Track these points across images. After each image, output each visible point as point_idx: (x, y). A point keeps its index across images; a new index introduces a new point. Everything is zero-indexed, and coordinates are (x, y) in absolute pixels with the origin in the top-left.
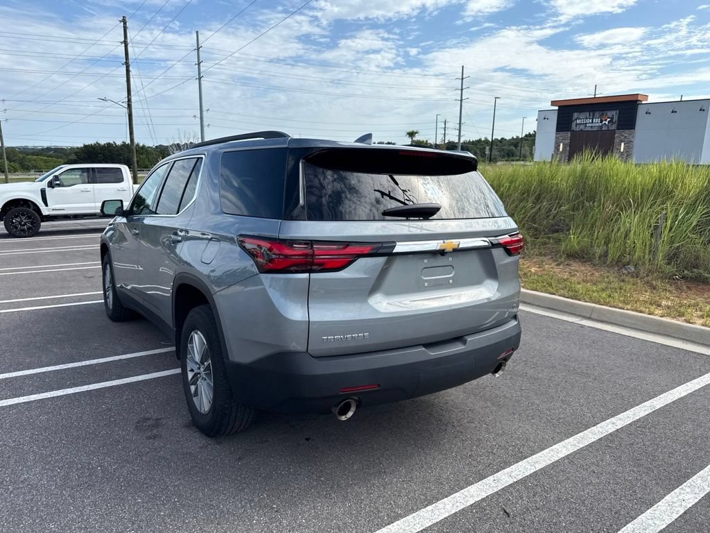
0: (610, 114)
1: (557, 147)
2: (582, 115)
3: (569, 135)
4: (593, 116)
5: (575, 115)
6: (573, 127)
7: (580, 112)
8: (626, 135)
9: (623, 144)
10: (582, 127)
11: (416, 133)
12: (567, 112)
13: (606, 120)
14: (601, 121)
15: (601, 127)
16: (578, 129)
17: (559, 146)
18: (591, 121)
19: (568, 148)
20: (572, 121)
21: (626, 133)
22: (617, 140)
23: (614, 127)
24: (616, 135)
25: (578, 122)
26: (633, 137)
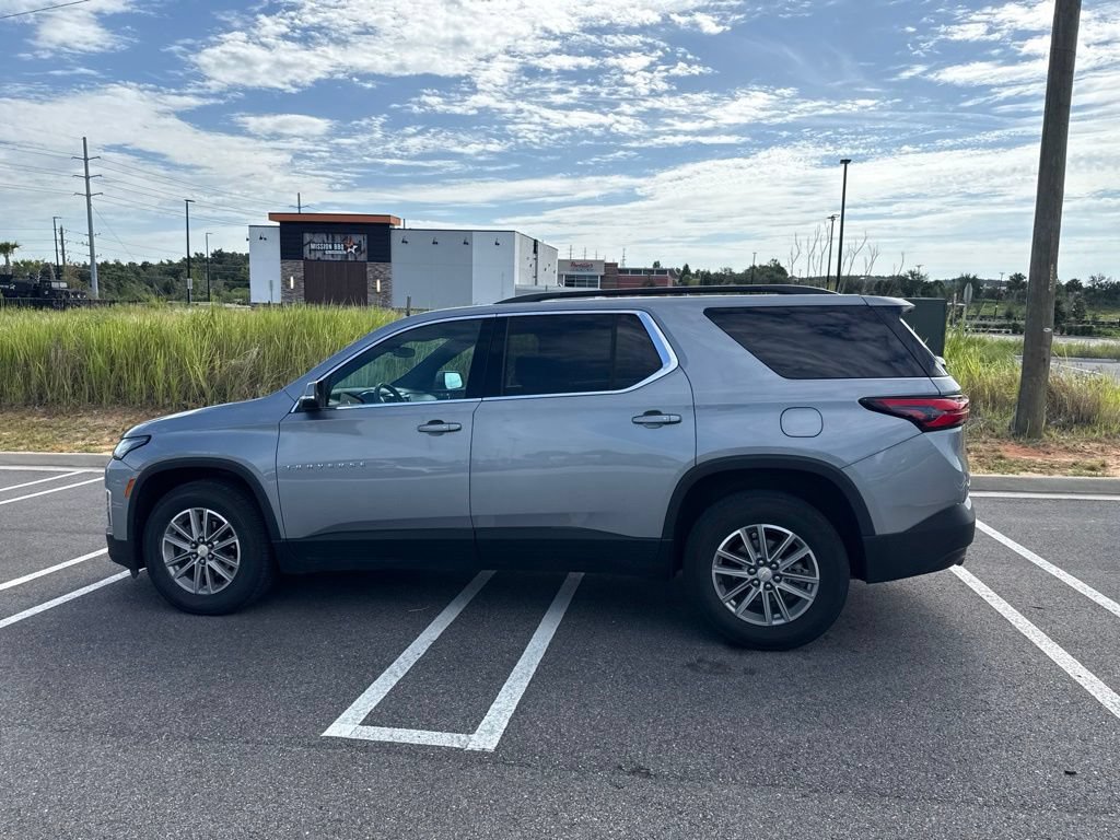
0: (356, 238)
1: (285, 283)
2: (318, 238)
3: (302, 264)
4: (333, 240)
5: (307, 237)
6: (306, 253)
7: (314, 233)
8: (382, 270)
9: (378, 282)
10: (319, 255)
11: (15, 246)
12: (295, 232)
13: (351, 247)
14: (346, 249)
15: (347, 256)
16: (312, 257)
17: (289, 280)
18: (330, 247)
19: (302, 285)
20: (303, 245)
21: (381, 266)
22: (370, 276)
23: (363, 257)
24: (368, 269)
25: (313, 246)
26: (390, 273)
